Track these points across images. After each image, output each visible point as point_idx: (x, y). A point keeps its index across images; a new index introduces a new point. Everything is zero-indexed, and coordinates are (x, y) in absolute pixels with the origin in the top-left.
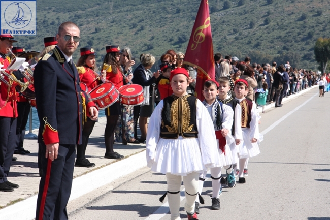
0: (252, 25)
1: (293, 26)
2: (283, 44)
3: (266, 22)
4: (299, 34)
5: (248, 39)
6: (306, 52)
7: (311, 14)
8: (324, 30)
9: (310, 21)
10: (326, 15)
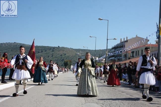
0: (49, 57)
1: (59, 57)
2: (57, 62)
3: (52, 56)
4: (60, 59)
5: (47, 60)
6: (62, 64)
7: (63, 55)
8: (67, 59)
9: (63, 56)
10: (67, 55)
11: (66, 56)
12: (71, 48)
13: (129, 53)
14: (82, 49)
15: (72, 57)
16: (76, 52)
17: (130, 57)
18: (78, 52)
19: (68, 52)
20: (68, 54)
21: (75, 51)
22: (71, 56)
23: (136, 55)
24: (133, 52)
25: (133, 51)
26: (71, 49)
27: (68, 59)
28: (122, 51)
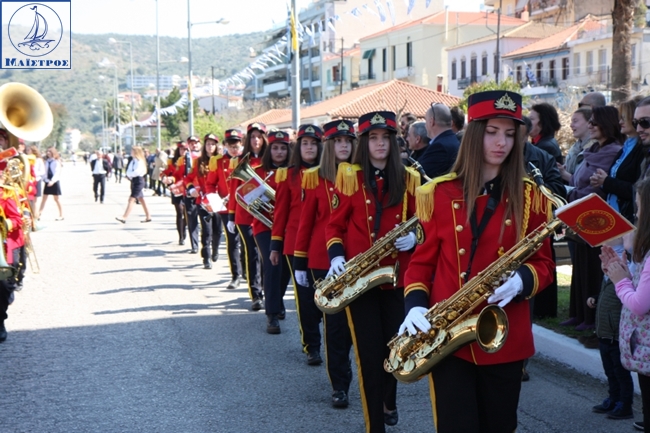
13: (352, 58)
17: (360, 79)
18: (107, 51)
24: (369, 55)
25: (370, 47)
28: (321, 49)
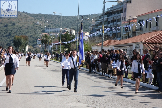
4: (5, 33)
6: (8, 42)
7: (10, 25)
8: (16, 32)
9: (10, 28)
10: (17, 25)
11: (15, 27)
12: (24, 12)
14: (45, 15)
15: (27, 29)
16: (35, 19)
17: (136, 30)
18: (39, 19)
19: (20, 20)
20: (19, 24)
21: (33, 18)
22: (24, 28)
23: (146, 27)
25: (141, 19)
26: (24, 14)
27: (20, 33)
28: (121, 19)
